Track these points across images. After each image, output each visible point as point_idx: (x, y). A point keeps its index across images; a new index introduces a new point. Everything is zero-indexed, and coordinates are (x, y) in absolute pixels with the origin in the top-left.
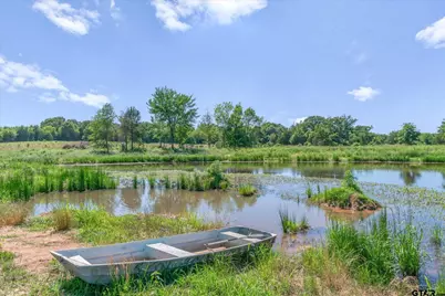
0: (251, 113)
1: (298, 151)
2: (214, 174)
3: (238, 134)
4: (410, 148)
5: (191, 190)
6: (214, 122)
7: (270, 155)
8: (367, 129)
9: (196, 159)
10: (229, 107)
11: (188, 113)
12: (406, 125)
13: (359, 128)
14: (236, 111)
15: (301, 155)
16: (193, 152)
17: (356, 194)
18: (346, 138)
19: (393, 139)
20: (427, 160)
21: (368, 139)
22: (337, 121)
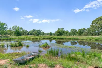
0: (21, 28)
1: (32, 37)
2: (19, 43)
3: (18, 33)
4: (51, 36)
5: (14, 47)
6: (12, 30)
7: (26, 38)
8: (44, 32)
9: (8, 39)
10: (16, 27)
11: (5, 27)
12: (50, 32)
13: (42, 32)
14: (18, 28)
15: (33, 37)
16: (7, 37)
17: (47, 45)
18: (40, 34)
19: (48, 34)
20: (54, 38)
21: (44, 34)
22: (39, 30)
